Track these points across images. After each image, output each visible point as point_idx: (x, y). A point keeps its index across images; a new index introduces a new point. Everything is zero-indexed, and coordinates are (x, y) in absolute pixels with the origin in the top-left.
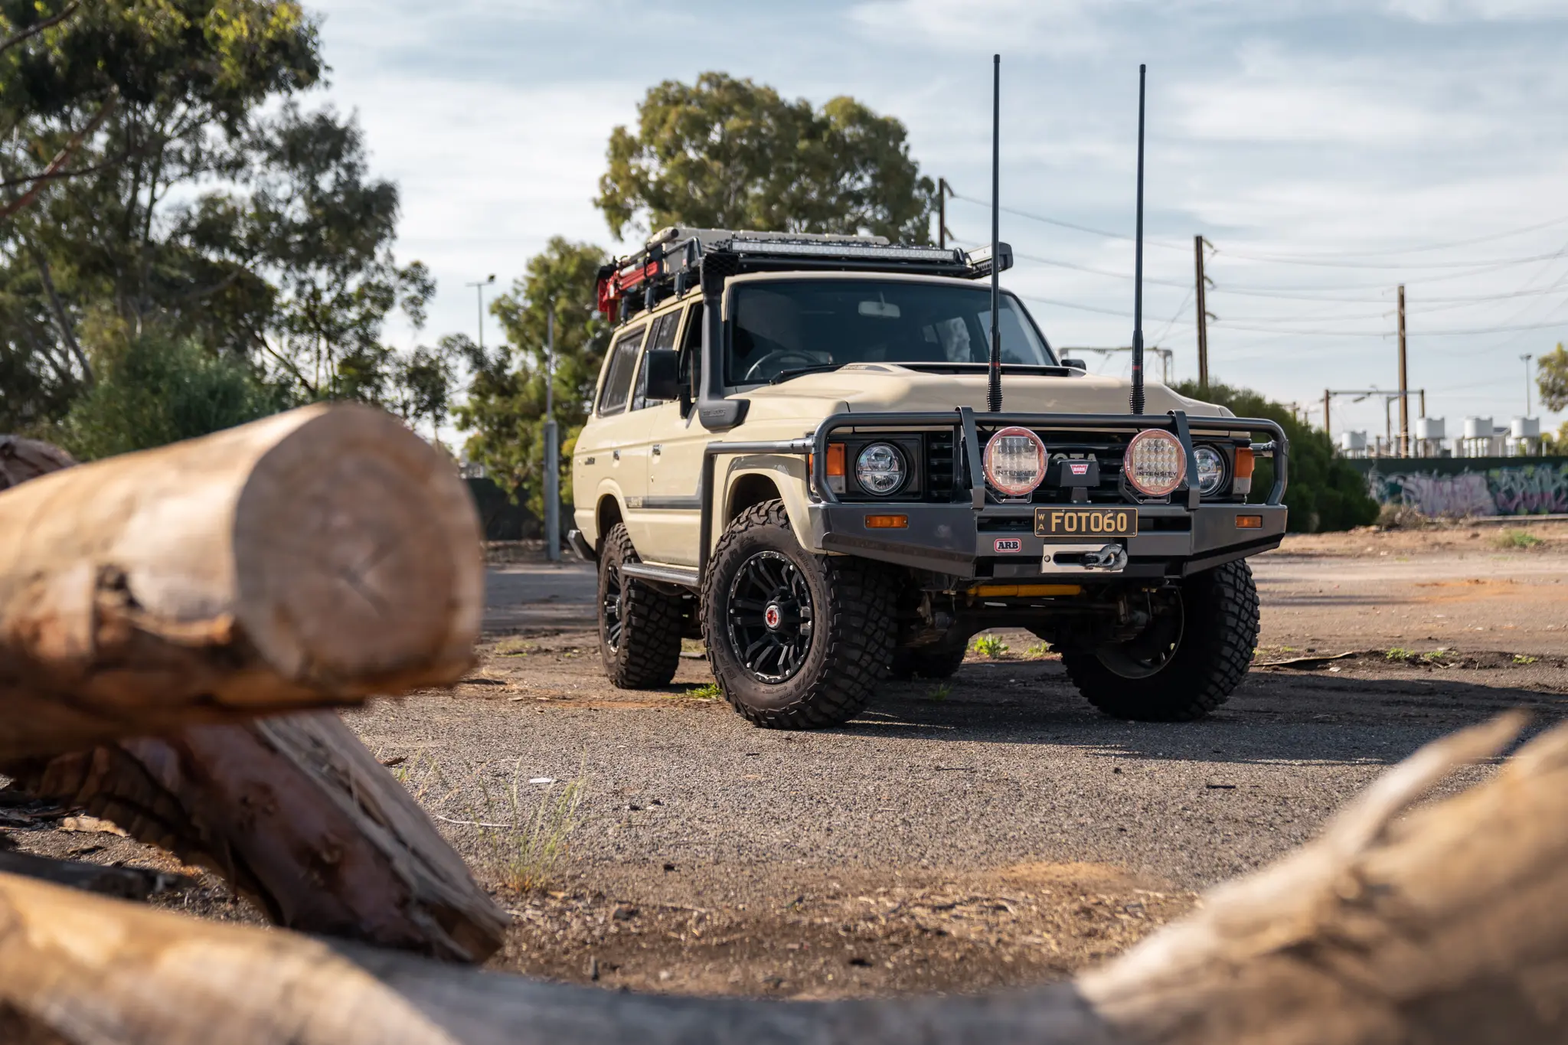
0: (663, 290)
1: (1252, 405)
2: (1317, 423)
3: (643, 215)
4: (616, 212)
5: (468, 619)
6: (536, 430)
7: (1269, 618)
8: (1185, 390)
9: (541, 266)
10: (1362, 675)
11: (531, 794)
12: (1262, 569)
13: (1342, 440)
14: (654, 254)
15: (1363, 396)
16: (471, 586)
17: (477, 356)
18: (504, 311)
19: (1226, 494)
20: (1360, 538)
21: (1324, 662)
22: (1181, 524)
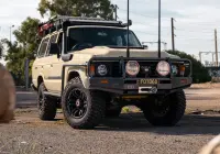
0: (54, 29)
1: (184, 56)
2: (198, 59)
3: (49, 12)
4: (42, 11)
5: (12, 106)
6: (23, 61)
7: (188, 103)
8: (169, 52)
9: (25, 23)
10: (209, 115)
11: (22, 145)
12: (186, 92)
13: (203, 63)
14: (52, 21)
15: (208, 53)
16: (13, 99)
17: (9, 44)
18: (16, 33)
19: (178, 75)
20: (208, 84)
21: (200, 112)
22: (168, 82)
